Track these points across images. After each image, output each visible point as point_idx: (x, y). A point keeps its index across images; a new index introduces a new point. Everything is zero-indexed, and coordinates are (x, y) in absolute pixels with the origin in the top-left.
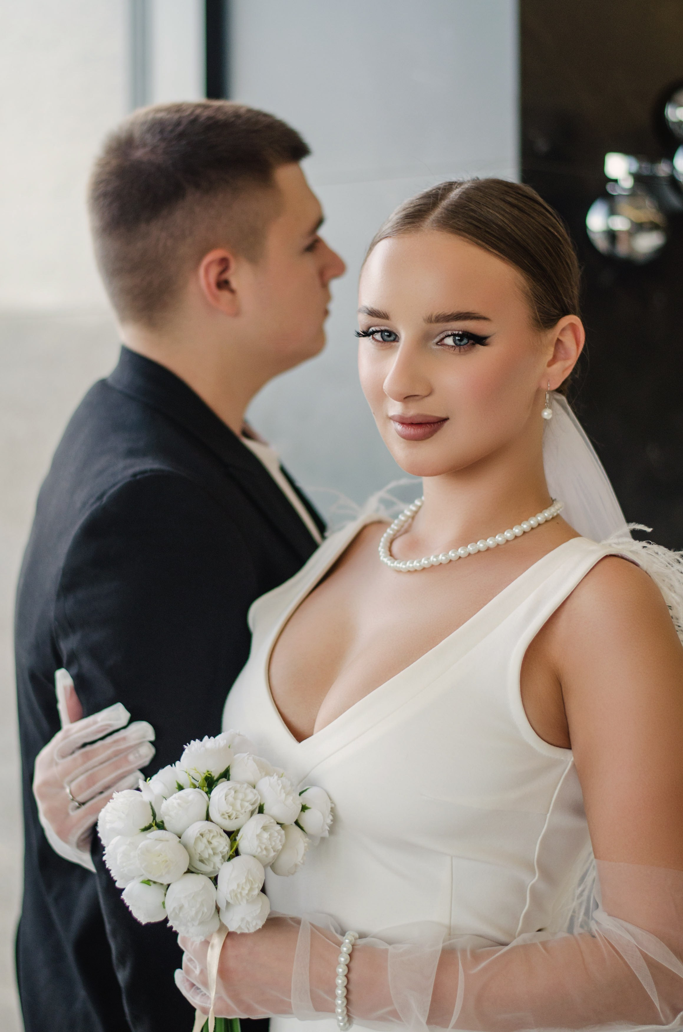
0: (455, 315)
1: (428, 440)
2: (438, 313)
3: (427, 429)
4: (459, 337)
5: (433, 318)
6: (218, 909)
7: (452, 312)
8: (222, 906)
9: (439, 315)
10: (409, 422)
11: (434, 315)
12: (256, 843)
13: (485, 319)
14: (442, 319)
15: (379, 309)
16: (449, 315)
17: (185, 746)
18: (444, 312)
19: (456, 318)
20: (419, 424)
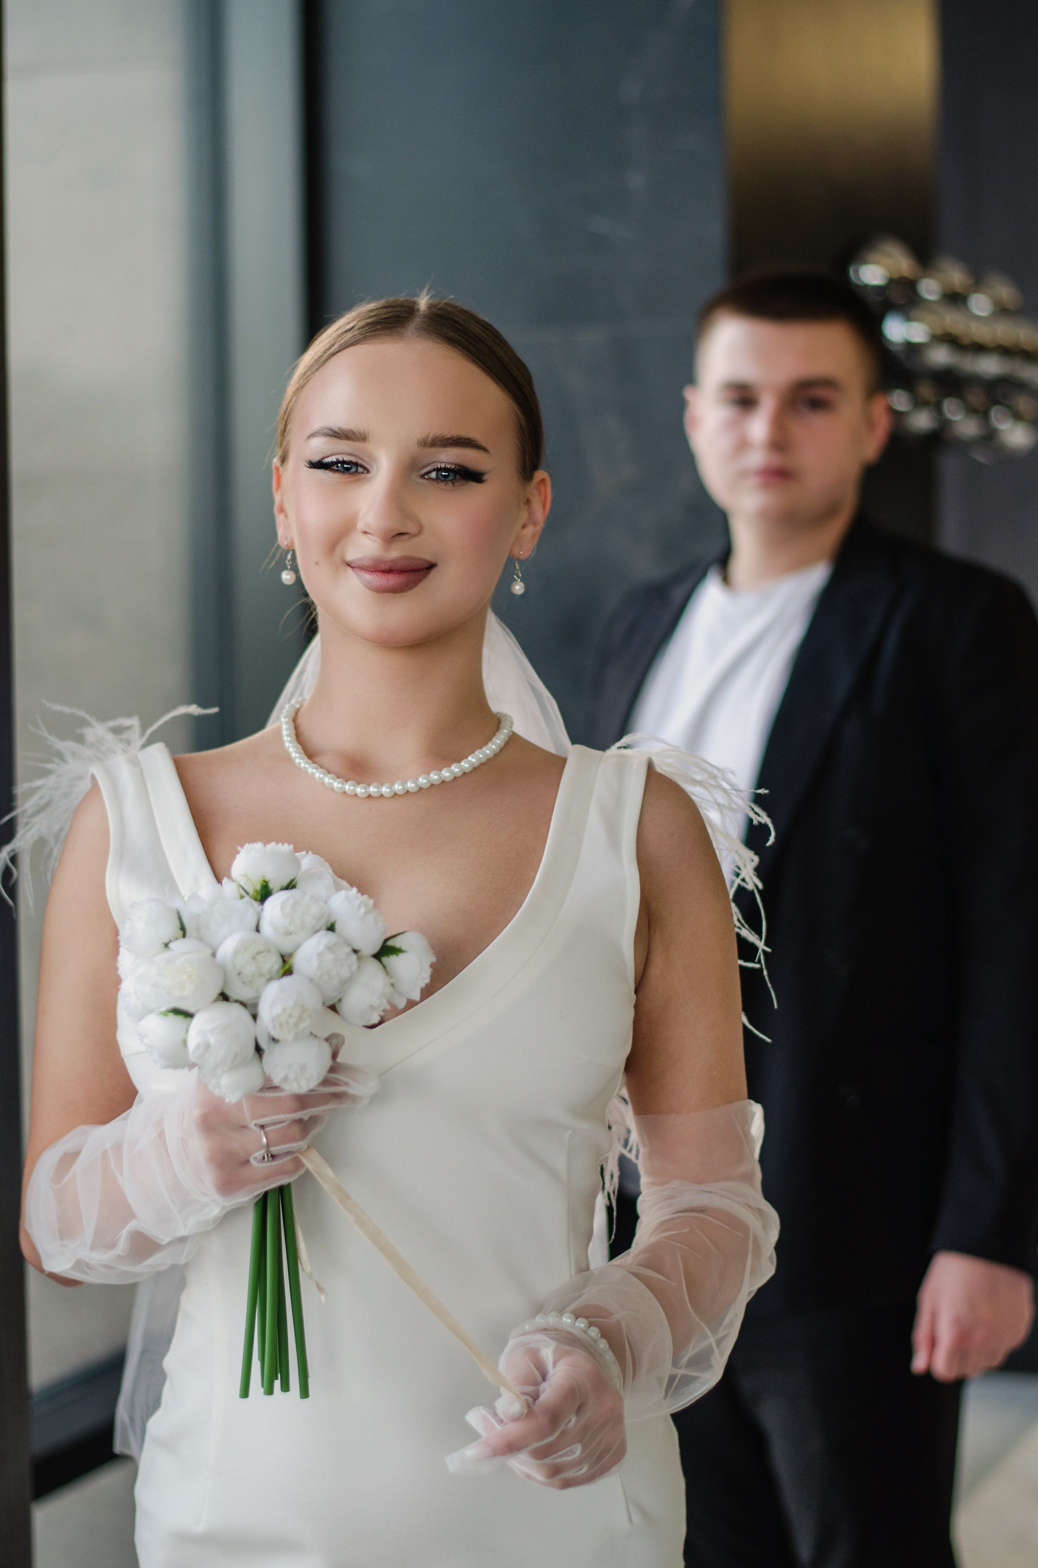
0: (455, 439)
1: (404, 594)
2: (436, 434)
3: (412, 577)
4: (446, 473)
5: (429, 440)
6: (259, 1050)
7: (452, 435)
8: (263, 1044)
9: (437, 437)
10: (387, 567)
11: (431, 436)
12: (315, 963)
13: (485, 450)
14: (438, 443)
15: (353, 428)
16: (448, 438)
17: (239, 848)
18: (442, 434)
19: (456, 443)
20: (402, 571)
